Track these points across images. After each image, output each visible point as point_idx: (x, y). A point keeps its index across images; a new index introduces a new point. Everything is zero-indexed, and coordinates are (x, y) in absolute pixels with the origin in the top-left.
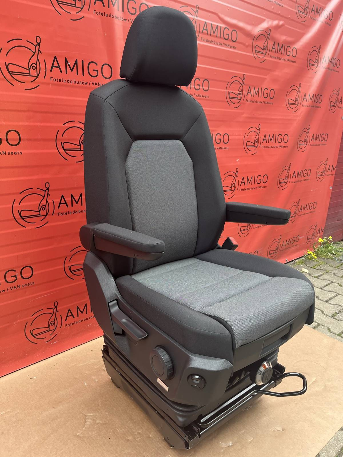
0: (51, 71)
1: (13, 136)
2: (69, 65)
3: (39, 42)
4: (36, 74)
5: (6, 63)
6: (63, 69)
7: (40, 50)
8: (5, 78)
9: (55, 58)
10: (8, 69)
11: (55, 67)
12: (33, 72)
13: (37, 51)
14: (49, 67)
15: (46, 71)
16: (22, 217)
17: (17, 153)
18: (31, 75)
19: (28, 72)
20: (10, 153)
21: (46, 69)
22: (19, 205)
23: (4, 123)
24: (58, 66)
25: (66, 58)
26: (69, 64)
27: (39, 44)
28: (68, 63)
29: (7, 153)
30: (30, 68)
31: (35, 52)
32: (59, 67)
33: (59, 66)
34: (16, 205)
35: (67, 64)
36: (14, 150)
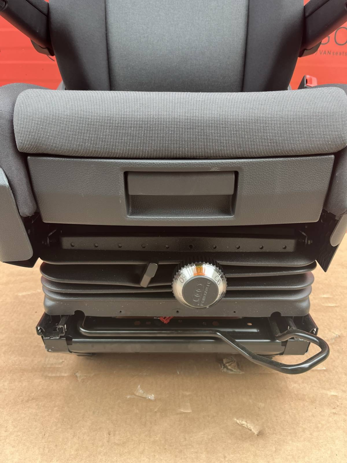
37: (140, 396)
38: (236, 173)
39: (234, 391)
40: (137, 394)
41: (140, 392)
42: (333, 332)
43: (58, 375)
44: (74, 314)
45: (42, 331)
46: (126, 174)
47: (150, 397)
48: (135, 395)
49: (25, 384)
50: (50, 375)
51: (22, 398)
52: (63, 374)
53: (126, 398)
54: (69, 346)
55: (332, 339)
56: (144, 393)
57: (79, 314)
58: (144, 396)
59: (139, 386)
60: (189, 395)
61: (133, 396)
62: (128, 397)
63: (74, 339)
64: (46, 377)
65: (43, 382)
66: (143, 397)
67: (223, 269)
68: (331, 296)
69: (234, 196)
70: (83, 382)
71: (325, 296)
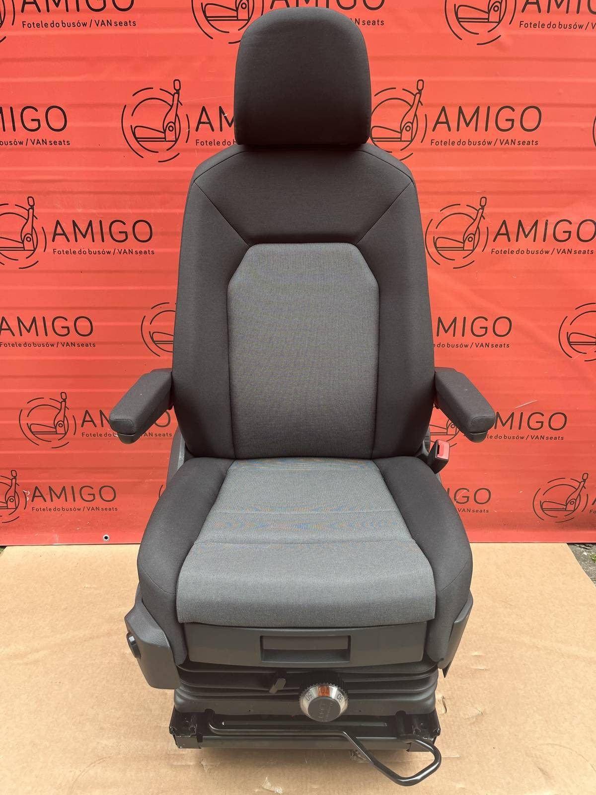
0: (197, 130)
1: (142, 228)
2: (225, 117)
3: (177, 88)
4: (174, 137)
5: (131, 126)
6: (216, 125)
7: (179, 100)
8: (131, 148)
9: (204, 109)
10: (134, 134)
11: (204, 123)
12: (171, 136)
13: (176, 102)
14: (193, 124)
15: (189, 131)
16: (154, 341)
17: (148, 252)
18: (167, 140)
19: (162, 135)
20: (138, 252)
21: (189, 128)
22: (151, 324)
23: (130, 211)
24: (208, 121)
25: (220, 107)
26: (226, 115)
27: (178, 92)
28: (224, 114)
29: (134, 251)
30: (166, 129)
31: (173, 104)
32: (210, 123)
33: (210, 121)
34: (146, 323)
35: (223, 116)
36: (143, 247)
37: (268, 790)
38: (349, 637)
39: (362, 784)
40: (265, 787)
41: (268, 785)
42: (476, 708)
43: (184, 763)
44: (204, 711)
45: (174, 730)
46: (261, 637)
47: (278, 791)
48: (263, 789)
49: (152, 774)
50: (175, 763)
51: (151, 790)
52: (189, 763)
53: (254, 791)
54: (200, 743)
55: (473, 717)
56: (272, 786)
57: (209, 712)
58: (272, 789)
59: (267, 778)
60: (316, 788)
61: (261, 790)
62: (257, 790)
63: (205, 736)
64: (172, 766)
65: (170, 772)
66: (271, 791)
67: (344, 689)
68: (483, 655)
69: (349, 650)
70: (210, 773)
71: (476, 653)
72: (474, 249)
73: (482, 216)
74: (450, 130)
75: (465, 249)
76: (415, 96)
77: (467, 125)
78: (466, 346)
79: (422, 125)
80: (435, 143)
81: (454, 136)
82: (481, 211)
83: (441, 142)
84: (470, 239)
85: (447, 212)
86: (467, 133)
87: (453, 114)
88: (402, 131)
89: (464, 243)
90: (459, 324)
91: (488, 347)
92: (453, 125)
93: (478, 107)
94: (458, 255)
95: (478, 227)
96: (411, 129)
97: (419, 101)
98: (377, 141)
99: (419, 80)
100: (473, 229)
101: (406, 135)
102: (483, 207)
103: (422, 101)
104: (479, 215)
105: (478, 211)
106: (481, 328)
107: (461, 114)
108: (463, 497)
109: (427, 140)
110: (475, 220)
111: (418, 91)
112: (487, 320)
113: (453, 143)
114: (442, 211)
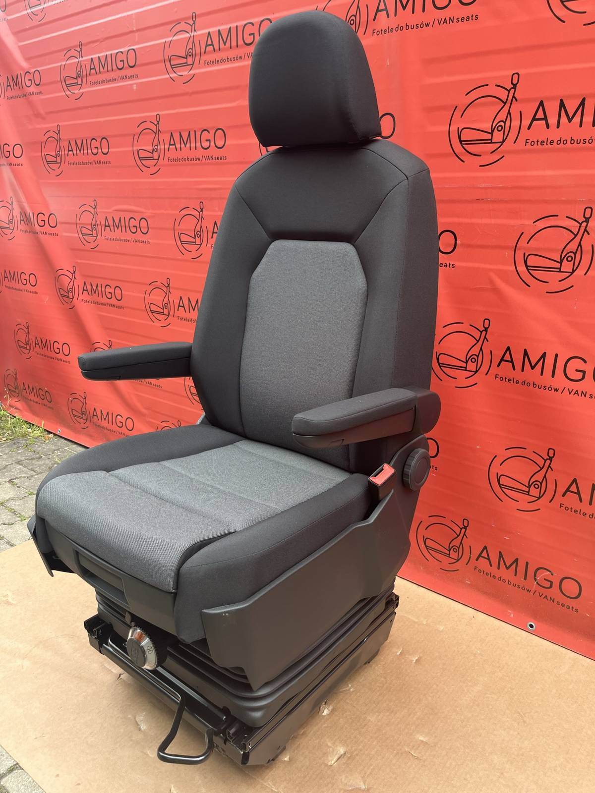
41: (141, 717)
48: (136, 718)
53: (128, 716)
56: (142, 720)
59: (144, 714)
61: (133, 718)
62: (131, 716)
66: (137, 723)
72: (573, 271)
73: (585, 230)
74: (548, 127)
75: (562, 270)
76: (509, 91)
77: (570, 120)
78: (556, 390)
79: (516, 123)
80: (530, 143)
81: (554, 134)
82: (585, 224)
83: (538, 141)
84: (570, 259)
85: (541, 225)
86: (569, 129)
87: (552, 108)
88: (493, 131)
89: (561, 262)
90: (549, 361)
91: (585, 396)
92: (553, 121)
93: (584, 99)
94: (553, 278)
95: (580, 245)
96: (503, 128)
97: (514, 97)
98: (466, 144)
99: (514, 74)
100: (573, 246)
101: (498, 136)
102: (587, 220)
103: (517, 97)
104: (582, 229)
105: (581, 224)
106: (577, 370)
107: (562, 109)
108: (545, 579)
109: (522, 139)
110: (576, 236)
111: (512, 86)
112: (585, 362)
113: (552, 142)
114: (535, 224)
